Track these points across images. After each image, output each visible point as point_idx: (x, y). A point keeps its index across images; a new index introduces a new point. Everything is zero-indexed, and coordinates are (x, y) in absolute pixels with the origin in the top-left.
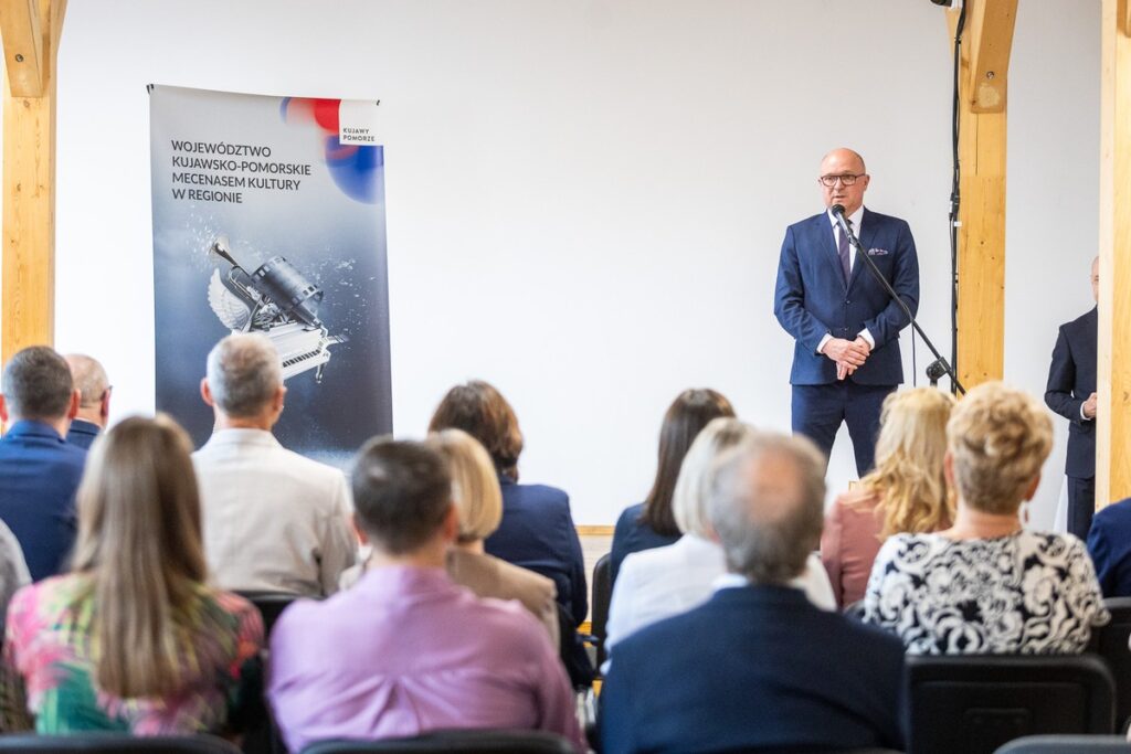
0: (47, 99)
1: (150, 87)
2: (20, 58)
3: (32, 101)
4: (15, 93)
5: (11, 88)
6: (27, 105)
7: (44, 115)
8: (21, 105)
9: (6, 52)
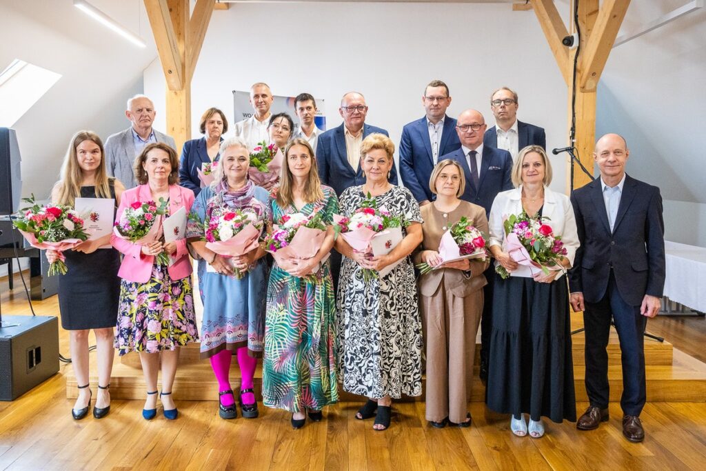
0: (184, 91)
1: (234, 92)
2: (170, 72)
3: (178, 92)
4: (171, 89)
5: (169, 86)
6: (176, 93)
7: (183, 97)
8: (173, 94)
9: (164, 69)
